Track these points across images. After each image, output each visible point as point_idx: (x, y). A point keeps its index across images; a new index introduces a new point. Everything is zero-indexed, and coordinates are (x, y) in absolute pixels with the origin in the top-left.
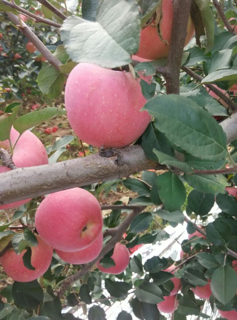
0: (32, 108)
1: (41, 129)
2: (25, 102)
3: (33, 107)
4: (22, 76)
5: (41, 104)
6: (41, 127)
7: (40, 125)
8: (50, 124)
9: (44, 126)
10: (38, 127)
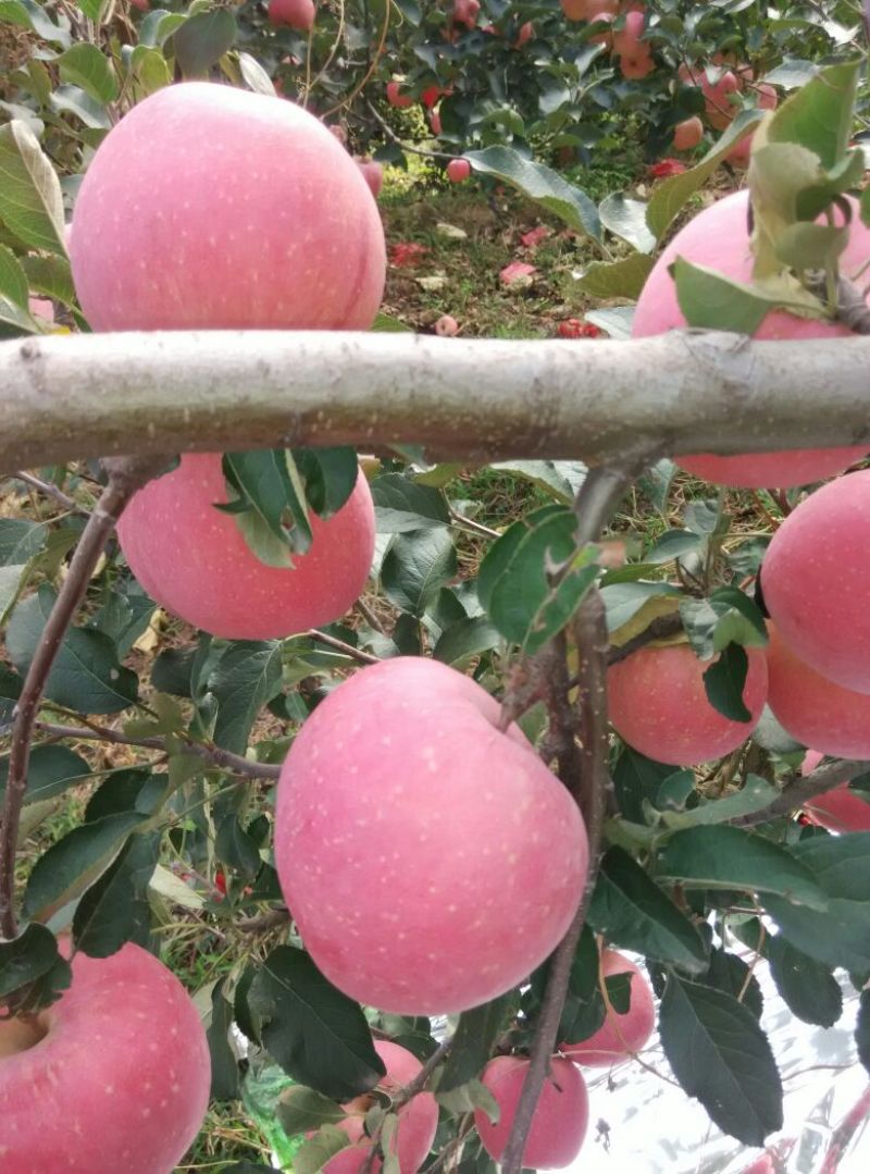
0: (521, 243)
1: (545, 319)
2: (501, 216)
3: (525, 239)
4: (550, 103)
5: (555, 227)
6: (547, 315)
7: (543, 307)
8: (580, 303)
9: (560, 309)
10: (536, 313)
